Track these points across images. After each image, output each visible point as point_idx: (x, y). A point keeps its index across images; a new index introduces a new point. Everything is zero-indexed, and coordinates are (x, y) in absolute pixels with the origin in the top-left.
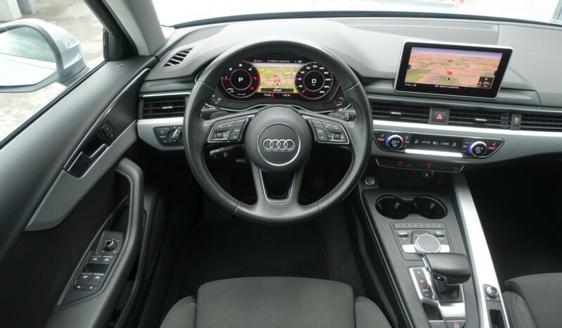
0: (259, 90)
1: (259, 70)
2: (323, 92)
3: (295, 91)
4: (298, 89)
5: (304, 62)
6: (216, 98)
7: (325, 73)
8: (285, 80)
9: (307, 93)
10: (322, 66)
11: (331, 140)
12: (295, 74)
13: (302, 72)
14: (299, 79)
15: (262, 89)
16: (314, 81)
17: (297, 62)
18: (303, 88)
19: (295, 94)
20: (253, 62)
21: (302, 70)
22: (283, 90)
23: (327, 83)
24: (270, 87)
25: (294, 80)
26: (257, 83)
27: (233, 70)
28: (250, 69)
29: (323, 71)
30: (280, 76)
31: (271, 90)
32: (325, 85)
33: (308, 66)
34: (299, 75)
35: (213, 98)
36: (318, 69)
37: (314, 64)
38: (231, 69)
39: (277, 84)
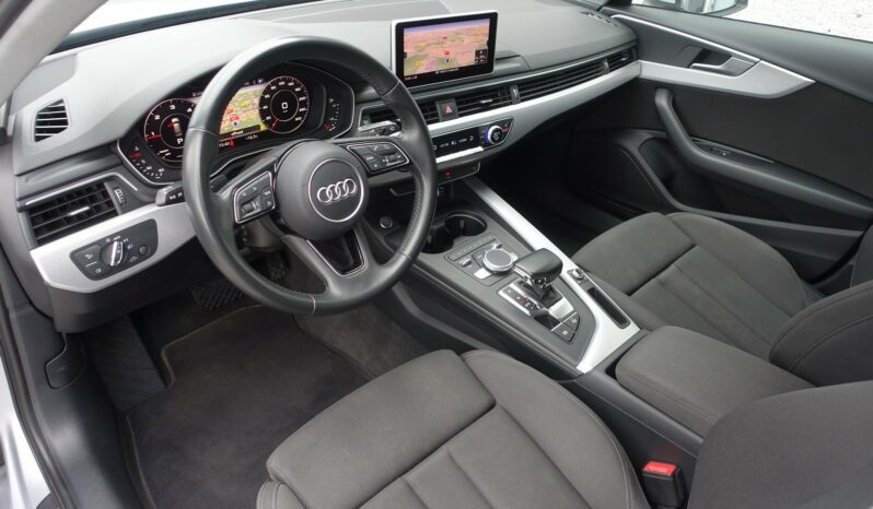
2: (300, 118)
3: (263, 128)
4: (266, 123)
5: (266, 80)
6: (156, 171)
7: (297, 90)
8: (243, 115)
9: (280, 127)
10: (290, 81)
11: (389, 164)
12: (257, 101)
13: (267, 96)
14: (265, 107)
16: (285, 105)
17: (257, 83)
18: (272, 120)
19: (263, 132)
20: (192, 97)
21: (265, 92)
22: (246, 130)
23: (303, 104)
24: (227, 130)
25: (257, 111)
27: (162, 118)
29: (293, 88)
30: (237, 110)
31: (228, 134)
32: (300, 107)
33: (273, 84)
34: (263, 101)
35: (150, 171)
36: (286, 86)
37: (280, 81)
38: (157, 117)
39: (235, 124)
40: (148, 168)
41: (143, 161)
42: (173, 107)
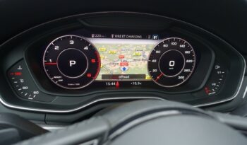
0: (99, 78)
1: (99, 49)
2: (183, 77)
3: (148, 77)
4: (152, 74)
5: (160, 38)
6: (30, 92)
7: (187, 52)
8: (134, 63)
9: (163, 80)
10: (182, 43)
12: (148, 54)
13: (157, 52)
14: (154, 61)
15: (104, 76)
16: (172, 63)
17: (152, 38)
18: (158, 74)
19: (147, 81)
20: (90, 37)
21: (157, 48)
22: (132, 76)
23: (189, 66)
24: (115, 72)
25: (146, 62)
26: (96, 67)
27: (61, 49)
28: (86, 48)
29: (183, 50)
30: (128, 58)
31: (116, 76)
32: (186, 68)
33: (166, 42)
34: (153, 55)
35: (25, 91)
36: (177, 47)
37: (172, 41)
38: (57, 48)
39: (124, 69)
40: (24, 88)
41: (22, 81)
42: (72, 42)
